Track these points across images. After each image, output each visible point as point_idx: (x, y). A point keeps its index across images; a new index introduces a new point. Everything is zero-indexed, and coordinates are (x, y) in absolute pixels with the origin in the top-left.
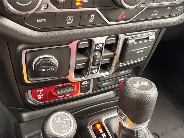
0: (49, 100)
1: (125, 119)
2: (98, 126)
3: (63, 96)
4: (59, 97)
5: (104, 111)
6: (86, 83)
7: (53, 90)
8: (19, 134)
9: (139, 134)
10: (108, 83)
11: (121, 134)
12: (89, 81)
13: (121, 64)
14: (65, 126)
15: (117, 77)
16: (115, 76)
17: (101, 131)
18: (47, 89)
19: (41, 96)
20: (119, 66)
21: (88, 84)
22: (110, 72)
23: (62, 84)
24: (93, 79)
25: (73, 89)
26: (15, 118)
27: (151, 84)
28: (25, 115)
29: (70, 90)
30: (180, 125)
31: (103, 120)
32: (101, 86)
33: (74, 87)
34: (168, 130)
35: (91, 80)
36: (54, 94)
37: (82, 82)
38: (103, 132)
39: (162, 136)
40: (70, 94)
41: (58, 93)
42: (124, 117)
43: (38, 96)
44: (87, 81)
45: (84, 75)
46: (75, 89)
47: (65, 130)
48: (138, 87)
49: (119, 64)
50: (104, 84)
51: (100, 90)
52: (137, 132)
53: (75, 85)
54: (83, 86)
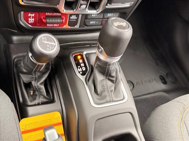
0: (38, 26)
1: (101, 51)
2: (79, 57)
3: (52, 25)
4: (48, 25)
5: (87, 47)
6: (74, 18)
7: (43, 18)
8: (8, 54)
9: (110, 66)
10: (95, 23)
11: (96, 64)
12: (77, 15)
13: (108, 5)
14: (49, 46)
15: (104, 18)
16: (102, 17)
17: (81, 61)
18: (38, 15)
19: (31, 20)
20: (107, 7)
21: (76, 19)
22: (97, 12)
23: (52, 13)
24: (81, 15)
25: (61, 21)
26: (5, 41)
27: (129, 25)
28: (15, 38)
29: (59, 21)
30: (155, 79)
31: (85, 53)
32: (87, 24)
33: (62, 19)
34: (143, 81)
35: (79, 15)
36: (44, 21)
37: (71, 15)
38: (82, 62)
39: (137, 85)
40: (58, 25)
41: (48, 21)
42: (101, 49)
43: (29, 19)
44: (75, 16)
45: (74, 8)
46: (64, 20)
47: (50, 49)
48: (117, 26)
49: (107, 5)
50: (91, 22)
51: (86, 28)
52: (110, 65)
53: (64, 17)
54: (71, 20)
